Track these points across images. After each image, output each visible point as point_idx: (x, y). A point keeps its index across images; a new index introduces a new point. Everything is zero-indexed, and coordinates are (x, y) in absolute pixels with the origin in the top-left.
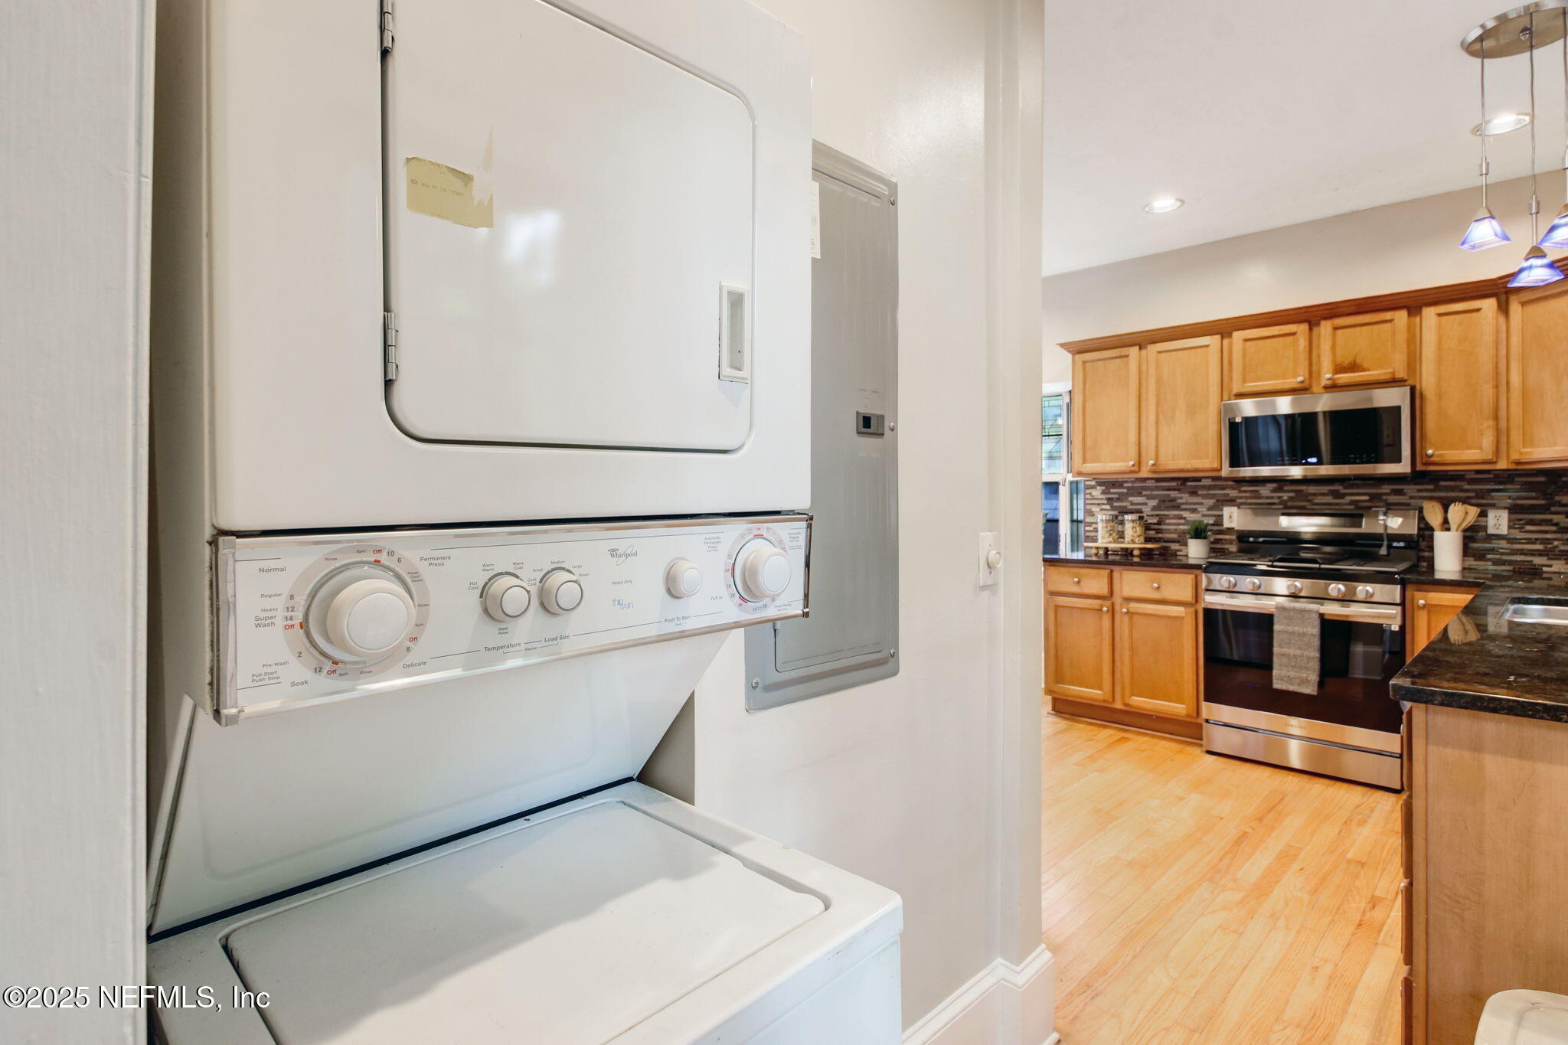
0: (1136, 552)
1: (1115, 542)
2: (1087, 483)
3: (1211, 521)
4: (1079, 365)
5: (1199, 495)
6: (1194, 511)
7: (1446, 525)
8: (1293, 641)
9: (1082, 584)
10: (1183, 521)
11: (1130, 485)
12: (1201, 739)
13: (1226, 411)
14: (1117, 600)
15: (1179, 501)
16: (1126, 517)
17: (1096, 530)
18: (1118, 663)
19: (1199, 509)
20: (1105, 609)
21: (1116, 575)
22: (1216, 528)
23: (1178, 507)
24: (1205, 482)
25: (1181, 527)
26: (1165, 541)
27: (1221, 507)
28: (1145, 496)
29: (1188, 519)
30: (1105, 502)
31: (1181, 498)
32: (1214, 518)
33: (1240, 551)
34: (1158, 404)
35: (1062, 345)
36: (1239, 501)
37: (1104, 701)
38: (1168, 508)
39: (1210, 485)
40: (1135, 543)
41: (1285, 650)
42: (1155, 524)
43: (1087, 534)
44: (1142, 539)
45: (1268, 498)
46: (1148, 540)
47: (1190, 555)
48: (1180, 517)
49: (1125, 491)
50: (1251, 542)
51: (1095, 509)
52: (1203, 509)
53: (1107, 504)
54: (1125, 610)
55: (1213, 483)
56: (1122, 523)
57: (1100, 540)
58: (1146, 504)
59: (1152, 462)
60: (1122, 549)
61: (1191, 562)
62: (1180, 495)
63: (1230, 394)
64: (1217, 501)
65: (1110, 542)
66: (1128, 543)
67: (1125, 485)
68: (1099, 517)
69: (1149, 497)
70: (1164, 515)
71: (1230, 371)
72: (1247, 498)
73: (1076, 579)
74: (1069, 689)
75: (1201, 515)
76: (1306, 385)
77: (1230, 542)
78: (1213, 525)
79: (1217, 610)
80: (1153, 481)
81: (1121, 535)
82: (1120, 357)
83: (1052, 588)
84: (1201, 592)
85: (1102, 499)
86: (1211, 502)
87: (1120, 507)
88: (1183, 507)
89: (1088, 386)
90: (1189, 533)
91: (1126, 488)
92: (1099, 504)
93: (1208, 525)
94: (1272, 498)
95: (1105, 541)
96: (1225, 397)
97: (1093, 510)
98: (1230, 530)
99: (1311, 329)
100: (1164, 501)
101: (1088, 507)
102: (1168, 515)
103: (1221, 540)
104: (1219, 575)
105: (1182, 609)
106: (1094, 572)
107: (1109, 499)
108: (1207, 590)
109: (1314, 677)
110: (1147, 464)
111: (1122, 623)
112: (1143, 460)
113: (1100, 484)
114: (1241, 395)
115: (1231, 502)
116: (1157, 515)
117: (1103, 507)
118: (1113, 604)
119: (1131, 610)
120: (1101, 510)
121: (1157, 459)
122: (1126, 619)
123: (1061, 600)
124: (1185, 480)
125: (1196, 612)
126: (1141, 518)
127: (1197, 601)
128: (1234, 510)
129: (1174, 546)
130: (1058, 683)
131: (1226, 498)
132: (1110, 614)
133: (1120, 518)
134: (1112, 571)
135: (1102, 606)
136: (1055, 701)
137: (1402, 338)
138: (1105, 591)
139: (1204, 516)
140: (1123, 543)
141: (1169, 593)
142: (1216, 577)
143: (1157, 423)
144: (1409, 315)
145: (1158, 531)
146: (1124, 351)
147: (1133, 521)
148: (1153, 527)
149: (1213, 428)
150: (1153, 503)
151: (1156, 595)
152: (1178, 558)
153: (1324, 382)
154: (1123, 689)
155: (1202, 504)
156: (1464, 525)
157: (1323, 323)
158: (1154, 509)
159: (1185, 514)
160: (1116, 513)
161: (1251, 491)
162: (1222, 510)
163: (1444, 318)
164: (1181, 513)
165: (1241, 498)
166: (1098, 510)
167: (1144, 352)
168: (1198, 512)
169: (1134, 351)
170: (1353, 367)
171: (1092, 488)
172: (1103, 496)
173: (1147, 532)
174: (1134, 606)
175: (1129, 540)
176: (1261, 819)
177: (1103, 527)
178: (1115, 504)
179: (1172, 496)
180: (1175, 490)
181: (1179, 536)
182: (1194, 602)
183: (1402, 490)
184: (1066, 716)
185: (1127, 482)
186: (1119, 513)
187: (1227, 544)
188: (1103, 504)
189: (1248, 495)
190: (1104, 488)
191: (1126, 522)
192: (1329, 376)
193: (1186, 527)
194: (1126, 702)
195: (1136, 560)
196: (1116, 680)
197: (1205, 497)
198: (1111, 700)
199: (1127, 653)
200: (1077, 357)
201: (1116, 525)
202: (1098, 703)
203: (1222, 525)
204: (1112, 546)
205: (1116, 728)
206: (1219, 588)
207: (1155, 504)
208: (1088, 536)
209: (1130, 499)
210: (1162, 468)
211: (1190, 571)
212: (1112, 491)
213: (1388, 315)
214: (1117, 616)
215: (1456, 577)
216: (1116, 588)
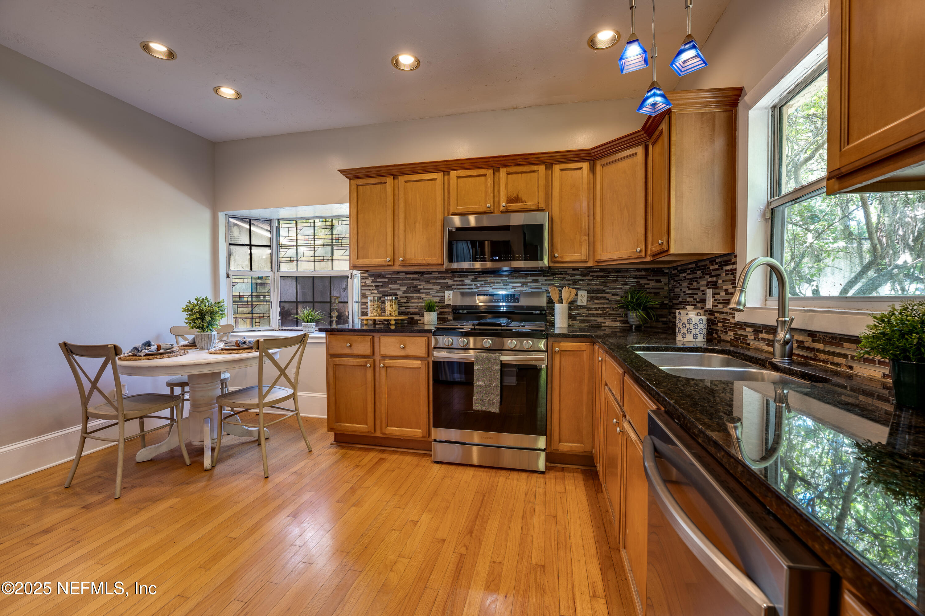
0: (393, 322)
1: (379, 315)
2: (362, 275)
3: (438, 300)
4: (354, 187)
5: (430, 283)
6: (428, 294)
7: (561, 302)
8: (485, 376)
9: (352, 347)
10: (421, 301)
11: (389, 276)
12: (431, 451)
13: (446, 222)
14: (377, 358)
15: (419, 287)
16: (386, 298)
17: (367, 308)
18: (378, 404)
19: (431, 293)
20: (368, 365)
21: (376, 339)
22: (441, 304)
23: (418, 291)
24: (435, 275)
25: (420, 304)
26: (411, 314)
27: (443, 291)
28: (399, 284)
29: (424, 299)
30: (374, 288)
31: (420, 285)
32: (439, 298)
33: (454, 319)
34: (405, 218)
35: (342, 171)
36: (453, 287)
37: (369, 432)
38: (413, 292)
39: (437, 277)
40: (392, 316)
41: (481, 383)
42: (405, 303)
43: (363, 310)
44: (396, 313)
45: (469, 285)
46: (400, 314)
47: (425, 323)
48: (420, 298)
49: (387, 280)
50: (461, 313)
51: (368, 293)
52: (432, 292)
53: (375, 290)
54: (382, 365)
55: (439, 275)
56: (384, 302)
57: (369, 315)
58: (399, 289)
59: (401, 259)
60: (385, 320)
61: (426, 328)
62: (419, 283)
63: (449, 213)
64: (441, 287)
65: (376, 316)
66: (388, 316)
67: (387, 276)
68: (369, 298)
69: (402, 285)
70: (410, 297)
71: (449, 198)
72: (458, 285)
73: (349, 344)
74: (345, 426)
75: (431, 297)
76: (491, 209)
77: (448, 314)
78: (439, 302)
79: (441, 361)
80: (404, 274)
81: (383, 310)
82: (381, 183)
83: (332, 351)
84: (431, 349)
85: (372, 286)
86: (438, 288)
87: (383, 291)
88: (421, 291)
89: (360, 203)
90: (425, 308)
91: (387, 278)
92: (370, 290)
93: (436, 302)
94: (471, 285)
95: (372, 315)
96: (446, 214)
97: (366, 293)
98: (449, 305)
99: (494, 174)
100: (410, 287)
101: (363, 292)
102: (413, 297)
103: (444, 312)
104: (442, 337)
105: (419, 362)
106: (360, 338)
107: (376, 286)
108: (435, 348)
109: (497, 400)
110: (399, 259)
111: (382, 375)
112: (396, 257)
113: (371, 276)
114: (455, 214)
115: (449, 287)
116: (406, 297)
117: (373, 291)
118: (374, 361)
119: (386, 365)
120: (372, 293)
121: (404, 257)
122: (383, 371)
123: (337, 360)
124: (423, 273)
125: (428, 363)
126: (396, 298)
127: (428, 356)
128: (451, 292)
129: (417, 317)
130: (336, 422)
131: (446, 285)
132: (372, 368)
133: (382, 299)
134: (373, 337)
135: (366, 363)
136: (336, 435)
137: (542, 182)
138: (368, 351)
139: (434, 297)
140: (384, 316)
141: (411, 351)
142: (440, 338)
143: (405, 231)
144: (546, 168)
145: (407, 307)
146: (382, 179)
147: (390, 300)
148: (404, 305)
149: (439, 236)
150: (404, 288)
151: (402, 353)
152: (419, 325)
153: (502, 208)
154: (381, 422)
155: (433, 289)
156: (569, 300)
157: (501, 169)
158: (405, 292)
159: (423, 296)
160: (381, 295)
161: (460, 281)
162: (444, 293)
163: (564, 172)
164: (421, 295)
165: (454, 285)
166: (370, 293)
167: (396, 181)
168: (430, 294)
169: (390, 180)
170: (517, 200)
171: (366, 278)
172: (373, 284)
173: (400, 308)
174: (388, 362)
175: (389, 313)
176: (471, 532)
177: (371, 305)
178: (380, 290)
179: (415, 284)
180: (417, 280)
181: (420, 311)
182: (427, 356)
183: (537, 280)
184: (344, 445)
185: (388, 274)
186: (383, 295)
187: (447, 315)
188: (373, 290)
189: (459, 283)
190: (373, 278)
191: (386, 301)
192: (504, 204)
193: (423, 304)
194: (383, 432)
195: (393, 327)
196: (377, 416)
197: (435, 284)
198: (373, 431)
199: (384, 396)
200: (352, 181)
201: (380, 304)
202: (365, 434)
203: (444, 303)
204: (377, 318)
205: (377, 450)
206: (442, 346)
207: (405, 289)
208: (363, 312)
209: (390, 286)
210: (407, 263)
211: (424, 334)
212: (378, 280)
213: (535, 168)
214: (377, 369)
215: (565, 332)
216: (376, 349)
